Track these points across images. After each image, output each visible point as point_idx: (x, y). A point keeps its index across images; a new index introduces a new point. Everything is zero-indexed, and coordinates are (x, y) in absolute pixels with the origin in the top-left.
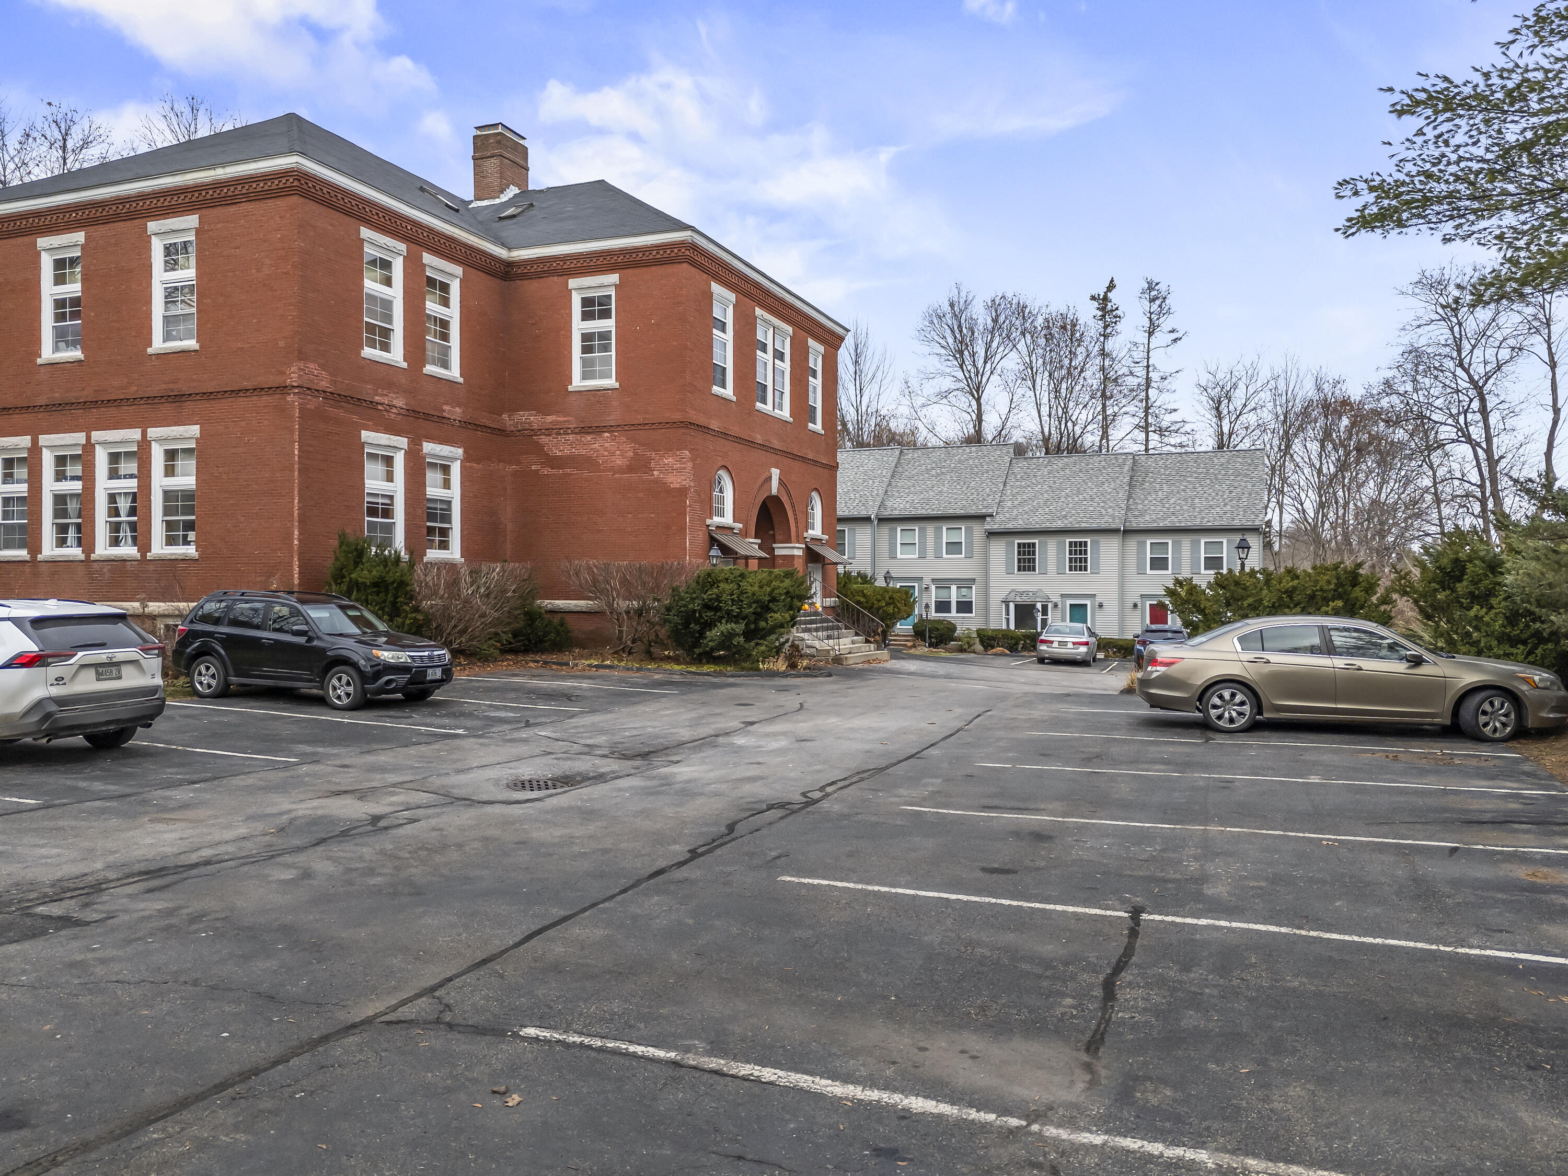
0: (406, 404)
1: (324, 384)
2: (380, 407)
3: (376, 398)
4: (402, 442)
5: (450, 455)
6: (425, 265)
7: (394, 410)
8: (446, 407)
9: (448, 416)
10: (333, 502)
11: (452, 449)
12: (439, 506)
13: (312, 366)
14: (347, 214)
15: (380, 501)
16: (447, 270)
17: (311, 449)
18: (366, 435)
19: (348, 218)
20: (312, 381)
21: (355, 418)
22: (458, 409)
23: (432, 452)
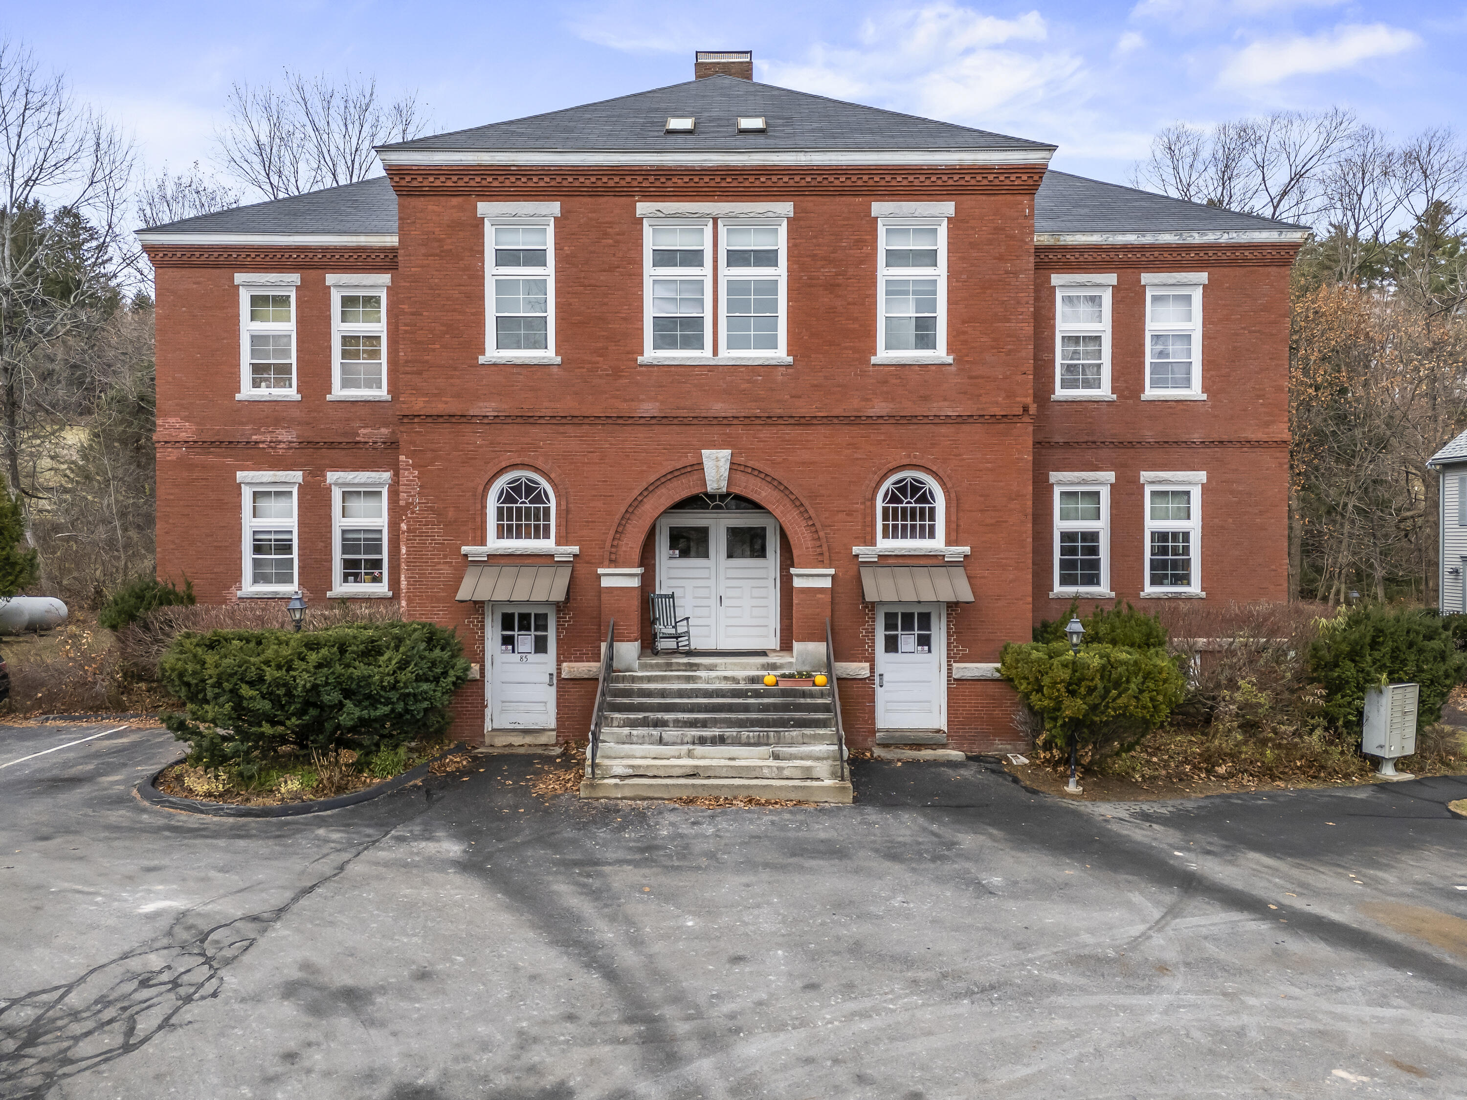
0: (297, 437)
1: (183, 436)
2: (261, 446)
3: (254, 437)
4: (297, 476)
5: (369, 481)
6: (329, 287)
7: (282, 445)
8: (362, 431)
9: (363, 440)
10: (199, 544)
11: (373, 474)
12: (362, 536)
13: (172, 420)
14: (216, 266)
15: (273, 537)
16: (364, 283)
17: (172, 497)
18: (240, 475)
19: (218, 271)
20: (170, 435)
21: (229, 461)
22: (384, 431)
23: (340, 481)
